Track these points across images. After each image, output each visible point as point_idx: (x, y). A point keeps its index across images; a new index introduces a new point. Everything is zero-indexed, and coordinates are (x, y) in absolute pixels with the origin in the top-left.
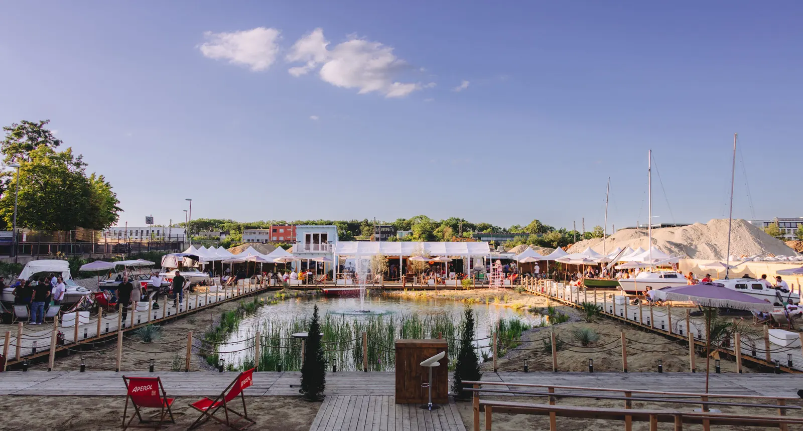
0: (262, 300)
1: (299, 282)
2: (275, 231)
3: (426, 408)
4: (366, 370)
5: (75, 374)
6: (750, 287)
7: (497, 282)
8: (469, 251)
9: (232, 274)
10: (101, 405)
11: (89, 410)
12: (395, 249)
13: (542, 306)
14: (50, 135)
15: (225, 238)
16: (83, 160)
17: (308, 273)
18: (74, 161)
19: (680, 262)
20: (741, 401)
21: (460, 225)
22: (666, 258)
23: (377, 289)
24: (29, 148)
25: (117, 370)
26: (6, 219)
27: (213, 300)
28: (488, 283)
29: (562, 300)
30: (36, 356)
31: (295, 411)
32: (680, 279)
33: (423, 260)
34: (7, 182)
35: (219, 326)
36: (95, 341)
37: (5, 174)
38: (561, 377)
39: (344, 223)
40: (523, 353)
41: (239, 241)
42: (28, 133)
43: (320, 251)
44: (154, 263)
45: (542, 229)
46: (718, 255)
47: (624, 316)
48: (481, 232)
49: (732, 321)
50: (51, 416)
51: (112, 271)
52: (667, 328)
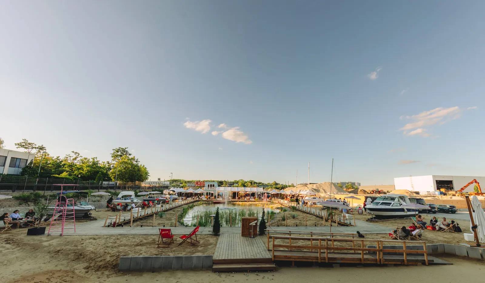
0: (195, 204)
1: (206, 199)
2: (197, 183)
3: (251, 237)
4: (231, 226)
5: (139, 228)
6: (337, 202)
7: (265, 199)
8: (257, 190)
9: (185, 196)
10: (149, 238)
11: (146, 239)
12: (235, 189)
13: (279, 207)
14: (128, 152)
15: (181, 185)
16: (138, 160)
17: (209, 196)
18: (135, 160)
19: (316, 194)
20: (339, 234)
21: (253, 182)
22: (313, 193)
23: (230, 201)
24: (121, 156)
25: (153, 226)
26: (112, 178)
27: (180, 204)
28: (262, 200)
29: (284, 205)
30: (125, 222)
31: (211, 239)
32: (317, 199)
33: (243, 193)
34: (113, 167)
35: (183, 212)
36: (143, 217)
37: (112, 164)
38: (288, 228)
39: (218, 181)
40: (275, 221)
41: (186, 186)
42: (121, 151)
43: (212, 190)
44: (161, 193)
45: (277, 184)
46: (325, 192)
47: (303, 210)
48: (259, 185)
49: (334, 211)
50: (133, 241)
51: (148, 195)
52: (315, 213)
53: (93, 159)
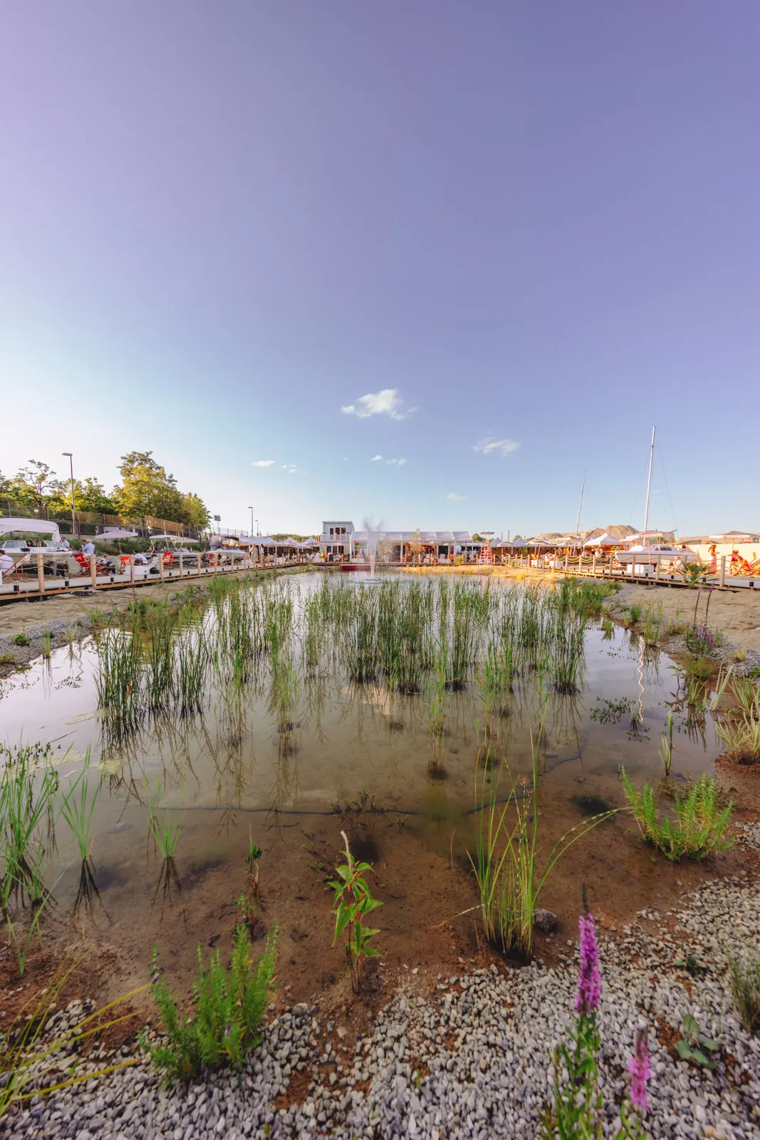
1: (322, 561)
8: (455, 538)
12: (398, 537)
18: (167, 478)
23: (383, 566)
43: (340, 540)
53: (88, 481)
